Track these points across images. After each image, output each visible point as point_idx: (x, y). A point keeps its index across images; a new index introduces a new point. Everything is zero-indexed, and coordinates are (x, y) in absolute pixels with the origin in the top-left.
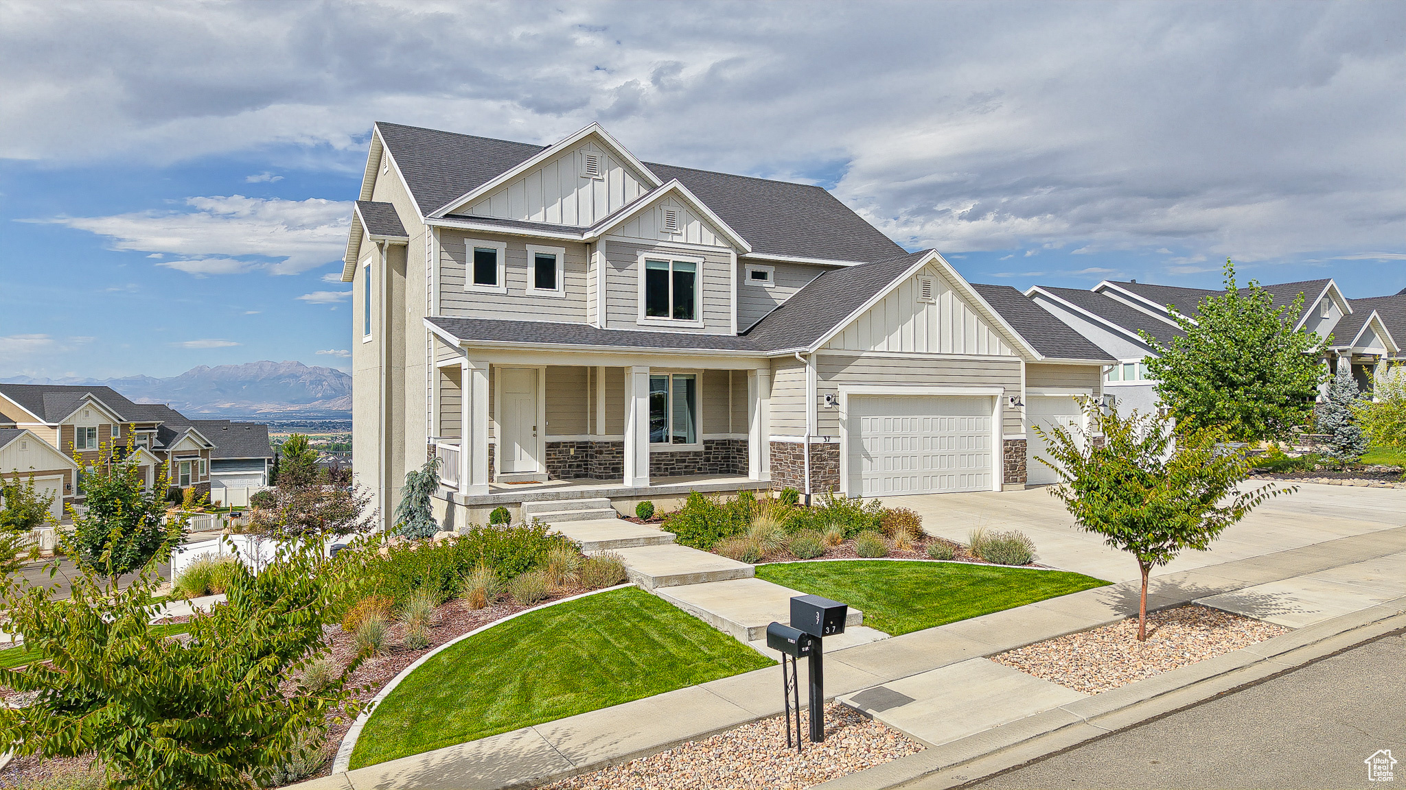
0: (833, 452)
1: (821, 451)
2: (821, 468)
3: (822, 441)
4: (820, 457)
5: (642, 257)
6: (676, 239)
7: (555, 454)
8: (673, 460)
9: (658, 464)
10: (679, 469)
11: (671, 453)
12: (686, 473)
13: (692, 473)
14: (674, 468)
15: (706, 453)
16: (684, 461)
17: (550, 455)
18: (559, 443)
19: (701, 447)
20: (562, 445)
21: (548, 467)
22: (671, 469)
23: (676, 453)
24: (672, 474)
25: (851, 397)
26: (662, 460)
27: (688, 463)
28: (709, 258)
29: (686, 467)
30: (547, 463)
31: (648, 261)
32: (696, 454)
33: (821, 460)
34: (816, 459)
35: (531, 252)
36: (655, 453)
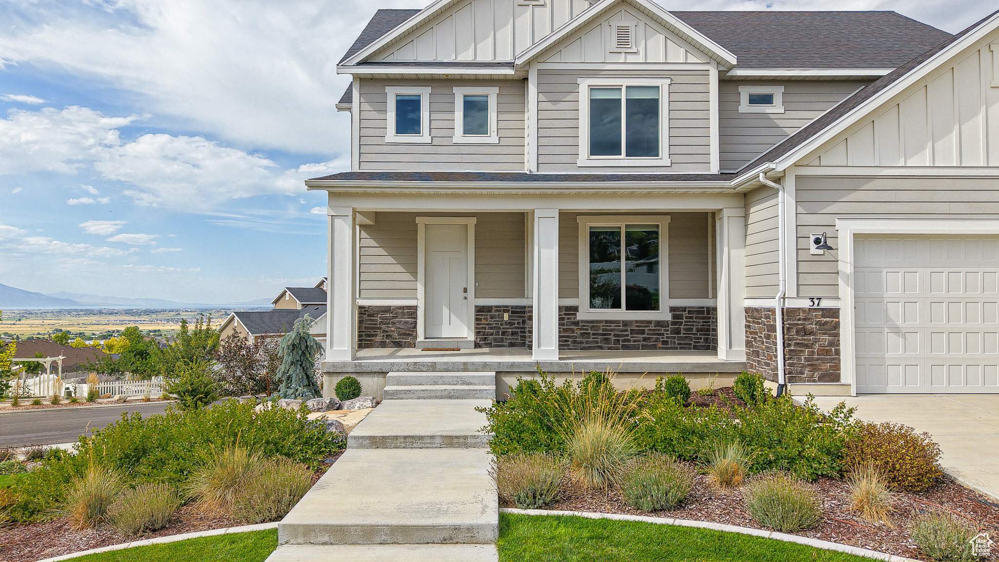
0: (826, 323)
1: (804, 319)
2: (807, 346)
3: (806, 304)
4: (804, 329)
5: (584, 85)
6: (631, 58)
7: (486, 319)
8: (626, 330)
9: (605, 335)
10: (635, 341)
11: (623, 321)
12: (644, 347)
13: (654, 347)
14: (629, 341)
15: (673, 323)
16: (643, 332)
17: (480, 320)
18: (491, 307)
19: (667, 316)
20: (494, 309)
21: (478, 333)
22: (624, 341)
23: (631, 322)
24: (625, 347)
25: (859, 238)
26: (611, 330)
27: (648, 334)
28: (677, 79)
29: (645, 339)
30: (476, 328)
31: (592, 89)
32: (659, 323)
33: (805, 334)
34: (798, 332)
35: (459, 94)
36: (602, 321)
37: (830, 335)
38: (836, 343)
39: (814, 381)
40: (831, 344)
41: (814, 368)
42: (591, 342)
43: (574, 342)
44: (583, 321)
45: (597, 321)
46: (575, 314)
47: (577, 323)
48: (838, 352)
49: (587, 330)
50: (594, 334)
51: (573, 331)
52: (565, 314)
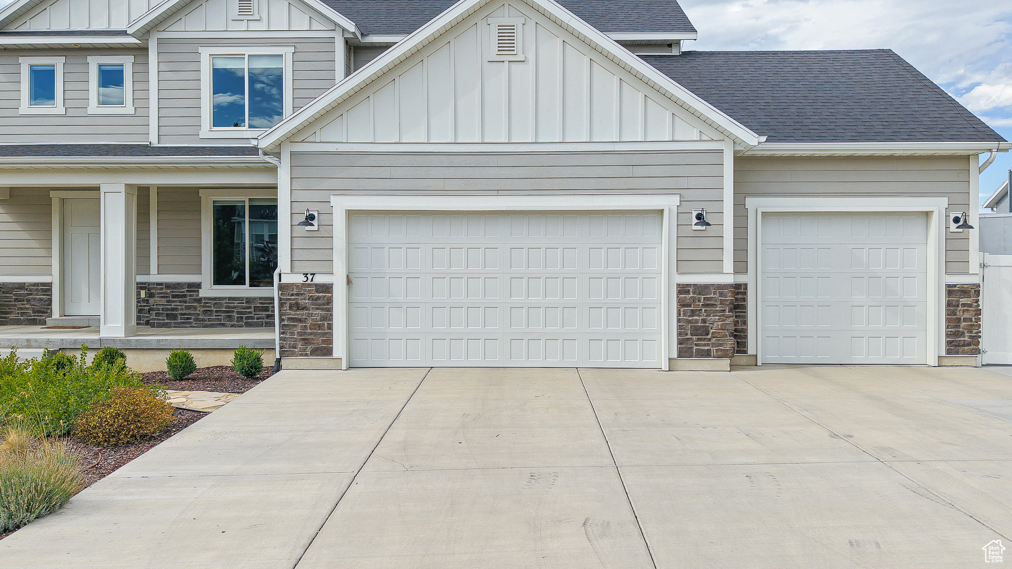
0: (318, 298)
1: (297, 295)
2: (300, 320)
3: (299, 279)
4: (297, 304)
5: (206, 54)
6: (254, 26)
8: (249, 308)
9: (228, 312)
11: (247, 298)
14: (252, 318)
22: (247, 318)
23: (255, 299)
24: (248, 325)
25: (351, 214)
26: (234, 307)
28: (302, 47)
31: (214, 59)
33: (298, 309)
34: (291, 308)
35: (94, 63)
36: (225, 298)
37: (323, 309)
38: (328, 318)
39: (306, 355)
40: (324, 318)
41: (306, 341)
42: (213, 320)
43: (197, 320)
44: (205, 298)
45: (220, 299)
46: (198, 291)
47: (199, 300)
48: (330, 327)
49: (210, 307)
50: (216, 311)
51: (195, 308)
52: (187, 291)
